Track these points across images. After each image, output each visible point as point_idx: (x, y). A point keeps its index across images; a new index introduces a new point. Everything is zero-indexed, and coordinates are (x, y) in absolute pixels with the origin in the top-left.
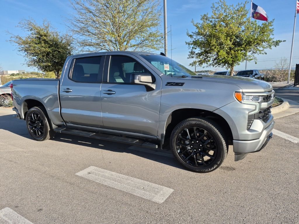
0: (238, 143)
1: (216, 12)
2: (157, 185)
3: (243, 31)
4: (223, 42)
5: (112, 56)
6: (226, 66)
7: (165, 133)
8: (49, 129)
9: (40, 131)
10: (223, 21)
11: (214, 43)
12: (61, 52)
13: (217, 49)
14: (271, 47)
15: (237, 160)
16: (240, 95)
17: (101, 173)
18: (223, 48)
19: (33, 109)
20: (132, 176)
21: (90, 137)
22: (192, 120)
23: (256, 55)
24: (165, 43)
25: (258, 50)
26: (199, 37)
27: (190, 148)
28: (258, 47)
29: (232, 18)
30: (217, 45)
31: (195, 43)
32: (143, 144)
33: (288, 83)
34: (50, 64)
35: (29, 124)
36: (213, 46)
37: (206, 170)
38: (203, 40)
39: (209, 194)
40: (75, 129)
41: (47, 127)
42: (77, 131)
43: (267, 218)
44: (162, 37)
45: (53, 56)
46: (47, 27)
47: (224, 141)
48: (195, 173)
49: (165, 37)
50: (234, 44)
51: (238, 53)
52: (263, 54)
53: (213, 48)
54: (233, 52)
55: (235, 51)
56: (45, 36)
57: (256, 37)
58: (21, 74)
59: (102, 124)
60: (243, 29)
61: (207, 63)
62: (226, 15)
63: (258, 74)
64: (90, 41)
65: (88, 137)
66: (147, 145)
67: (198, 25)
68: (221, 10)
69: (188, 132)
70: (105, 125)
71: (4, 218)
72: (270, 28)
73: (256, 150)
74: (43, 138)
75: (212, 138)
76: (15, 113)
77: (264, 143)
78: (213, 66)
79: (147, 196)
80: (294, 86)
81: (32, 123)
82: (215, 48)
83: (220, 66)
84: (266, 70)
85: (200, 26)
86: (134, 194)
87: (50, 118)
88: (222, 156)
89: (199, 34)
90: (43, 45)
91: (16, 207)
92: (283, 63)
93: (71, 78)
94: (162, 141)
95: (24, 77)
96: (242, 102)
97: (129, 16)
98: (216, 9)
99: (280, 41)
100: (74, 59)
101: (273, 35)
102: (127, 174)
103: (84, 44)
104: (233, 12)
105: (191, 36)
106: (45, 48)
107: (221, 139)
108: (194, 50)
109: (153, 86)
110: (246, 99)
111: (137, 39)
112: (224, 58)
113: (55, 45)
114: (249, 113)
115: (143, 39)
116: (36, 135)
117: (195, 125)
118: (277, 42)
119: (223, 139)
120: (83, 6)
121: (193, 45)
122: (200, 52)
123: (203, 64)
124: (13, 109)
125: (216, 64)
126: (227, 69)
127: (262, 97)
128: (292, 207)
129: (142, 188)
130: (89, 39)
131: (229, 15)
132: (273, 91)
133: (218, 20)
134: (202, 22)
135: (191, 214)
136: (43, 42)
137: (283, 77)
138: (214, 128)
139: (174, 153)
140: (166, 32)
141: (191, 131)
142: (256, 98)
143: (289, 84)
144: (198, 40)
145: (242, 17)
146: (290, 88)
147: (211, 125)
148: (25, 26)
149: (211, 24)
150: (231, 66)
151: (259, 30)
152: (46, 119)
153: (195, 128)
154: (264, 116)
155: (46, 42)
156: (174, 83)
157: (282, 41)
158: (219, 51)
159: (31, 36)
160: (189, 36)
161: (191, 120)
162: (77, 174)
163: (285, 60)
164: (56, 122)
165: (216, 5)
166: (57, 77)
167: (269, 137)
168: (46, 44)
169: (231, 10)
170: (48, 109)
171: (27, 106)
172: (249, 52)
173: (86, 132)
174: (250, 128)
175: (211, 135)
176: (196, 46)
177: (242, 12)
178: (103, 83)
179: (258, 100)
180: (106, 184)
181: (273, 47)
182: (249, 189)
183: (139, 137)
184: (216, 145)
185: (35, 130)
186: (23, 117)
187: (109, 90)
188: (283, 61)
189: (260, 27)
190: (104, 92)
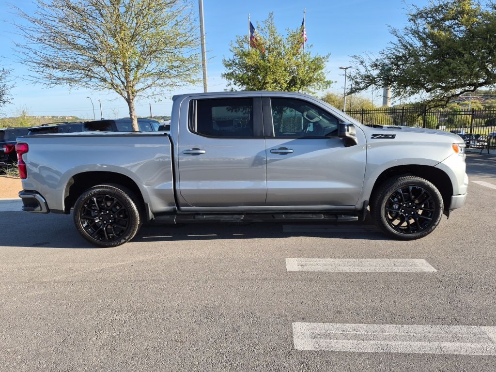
0: (457, 198)
2: (401, 259)
16: (457, 147)
19: (101, 190)
66: (344, 218)
74: (124, 239)
75: (430, 196)
91: (303, 319)
93: (196, 131)
96: (458, 154)
116: (102, 236)
117: (412, 184)
152: (133, 204)
156: (382, 135)
162: (289, 270)
164: (158, 206)
170: (144, 187)
171: (70, 186)
185: (101, 229)
186: (63, 208)
187: (281, 148)
190: (272, 151)
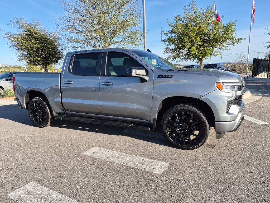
0: (219, 124)
1: (188, 13)
2: (154, 160)
3: (210, 30)
4: (194, 40)
5: (108, 52)
6: (197, 61)
7: (156, 118)
8: (50, 117)
9: (41, 118)
10: (194, 21)
11: (186, 41)
12: (50, 47)
13: (189, 45)
14: (235, 44)
15: (217, 138)
16: (220, 85)
17: (104, 152)
18: (194, 45)
19: (35, 99)
20: (131, 154)
21: (89, 123)
22: (181, 106)
23: (221, 51)
24: (144, 40)
25: (223, 46)
26: (172, 35)
27: (178, 130)
28: (223, 44)
29: (201, 19)
30: (189, 42)
31: (170, 40)
32: (138, 127)
33: (246, 75)
34: (40, 59)
35: (31, 113)
36: (185, 43)
37: (192, 147)
38: (176, 37)
39: (198, 166)
40: (74, 116)
41: (49, 115)
42: (76, 118)
43: (247, 182)
44: (142, 35)
45: (42, 51)
46: (37, 25)
47: (207, 123)
48: (183, 151)
49: (144, 35)
50: (203, 41)
51: (207, 49)
52: (227, 50)
53: (186, 44)
54: (202, 48)
55: (204, 47)
56: (35, 33)
57: (221, 36)
58: (4, 68)
59: (100, 112)
60: (210, 29)
61: (180, 58)
62: (197, 16)
63: (221, 67)
64: (77, 38)
65: (88, 122)
66: (141, 128)
67: (172, 25)
68: (191, 12)
69: (177, 116)
70: (103, 112)
71: (32, 190)
72: (233, 27)
73: (233, 130)
74: (45, 125)
75: (198, 120)
76: (16, 103)
77: (239, 124)
78: (185, 60)
79: (148, 169)
80: (252, 77)
81: (34, 111)
82: (188, 45)
83: (191, 60)
84: (227, 63)
85: (173, 25)
86: (137, 168)
87: (51, 107)
88: (206, 135)
89: (173, 32)
90: (33, 41)
91: (40, 181)
92: (242, 58)
93: (71, 71)
94: (154, 124)
95: (6, 71)
96: (222, 90)
97: (113, 17)
98: (188, 10)
99: (241, 39)
100: (74, 55)
101: (235, 33)
102: (127, 152)
103: (72, 40)
104: (202, 13)
105: (166, 34)
106: (35, 44)
107: (205, 121)
108: (169, 46)
109: (147, 78)
110: (225, 88)
111: (119, 36)
112: (195, 53)
113: (44, 41)
114: (228, 99)
115: (124, 36)
116: (37, 122)
117: (184, 110)
118: (239, 40)
119: (207, 121)
120: (72, 6)
121: (168, 42)
122: (174, 49)
123: (177, 58)
124: (15, 99)
125: (187, 59)
126: (197, 63)
127: (237, 86)
128: (265, 174)
129: (142, 163)
130: (76, 36)
131: (198, 16)
132: (244, 81)
133: (189, 20)
134: (175, 22)
135: (187, 181)
136: (33, 39)
137: (242, 70)
138: (199, 112)
139: (165, 135)
140: (145, 31)
141: (180, 115)
142: (233, 87)
143: (248, 75)
144: (172, 38)
145: (210, 18)
146: (249, 79)
147: (196, 110)
148: (16, 24)
149: (183, 23)
150: (201, 60)
151: (224, 29)
152: (48, 108)
153: (183, 113)
154: (238, 102)
155: (36, 39)
156: (165, 75)
157: (243, 39)
158: (190, 47)
159: (21, 33)
160: (164, 34)
161: (179, 106)
162: (84, 153)
163: (244, 55)
164: (57, 110)
165: (188, 8)
166: (45, 70)
167: (242, 119)
168: (36, 41)
169: (200, 12)
170: (50, 99)
171: (28, 97)
172: (216, 48)
173: (85, 119)
174: (229, 112)
175: (197, 118)
176: (171, 43)
177: (210, 14)
178: (101, 76)
179: (234, 89)
180: (111, 160)
181: (236, 44)
182: (229, 161)
183: (133, 121)
184: (201, 126)
185: (37, 118)
186: (25, 107)
187: (107, 82)
188: (242, 56)
189: (225, 27)
190: (102, 84)
